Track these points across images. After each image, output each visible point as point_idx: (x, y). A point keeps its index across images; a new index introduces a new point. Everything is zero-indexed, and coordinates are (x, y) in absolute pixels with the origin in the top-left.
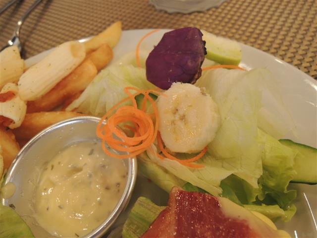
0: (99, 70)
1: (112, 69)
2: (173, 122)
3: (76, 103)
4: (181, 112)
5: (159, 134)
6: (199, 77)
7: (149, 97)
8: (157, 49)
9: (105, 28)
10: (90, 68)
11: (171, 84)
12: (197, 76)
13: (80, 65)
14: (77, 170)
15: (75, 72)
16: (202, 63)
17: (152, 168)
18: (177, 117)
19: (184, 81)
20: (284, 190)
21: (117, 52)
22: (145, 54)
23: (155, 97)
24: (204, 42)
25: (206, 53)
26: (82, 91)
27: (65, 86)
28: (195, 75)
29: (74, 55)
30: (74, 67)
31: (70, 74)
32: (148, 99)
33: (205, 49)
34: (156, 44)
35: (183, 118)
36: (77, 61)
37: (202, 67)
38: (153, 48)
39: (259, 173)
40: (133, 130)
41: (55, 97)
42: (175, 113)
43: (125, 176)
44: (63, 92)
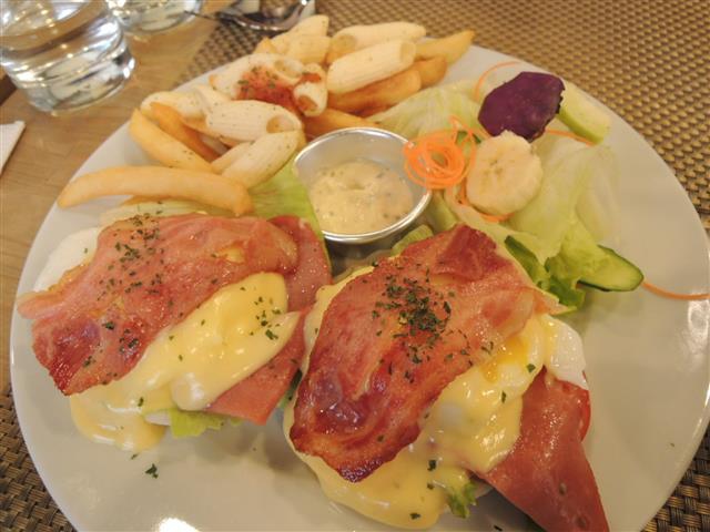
0: (424, 87)
1: (441, 91)
2: (486, 173)
3: (381, 117)
4: (500, 165)
5: (465, 181)
6: (539, 136)
7: (472, 138)
8: (506, 86)
9: (451, 33)
10: (414, 80)
11: (502, 131)
12: (536, 135)
13: (403, 72)
14: (358, 186)
15: (394, 79)
16: (549, 121)
17: (444, 209)
18: (493, 169)
19: (518, 133)
20: (570, 285)
21: (451, 72)
22: (488, 88)
23: (478, 141)
24: (561, 99)
25: (557, 112)
26: (389, 107)
27: (374, 91)
28: (535, 132)
29: (402, 57)
30: (395, 72)
31: (387, 79)
32: (469, 140)
33: (559, 106)
34: (507, 81)
35: (499, 172)
36: (402, 66)
37: (547, 128)
38: (501, 84)
39: (552, 253)
40: (443, 160)
41: (357, 100)
42: (492, 164)
43: (407, 213)
44: (368, 98)
